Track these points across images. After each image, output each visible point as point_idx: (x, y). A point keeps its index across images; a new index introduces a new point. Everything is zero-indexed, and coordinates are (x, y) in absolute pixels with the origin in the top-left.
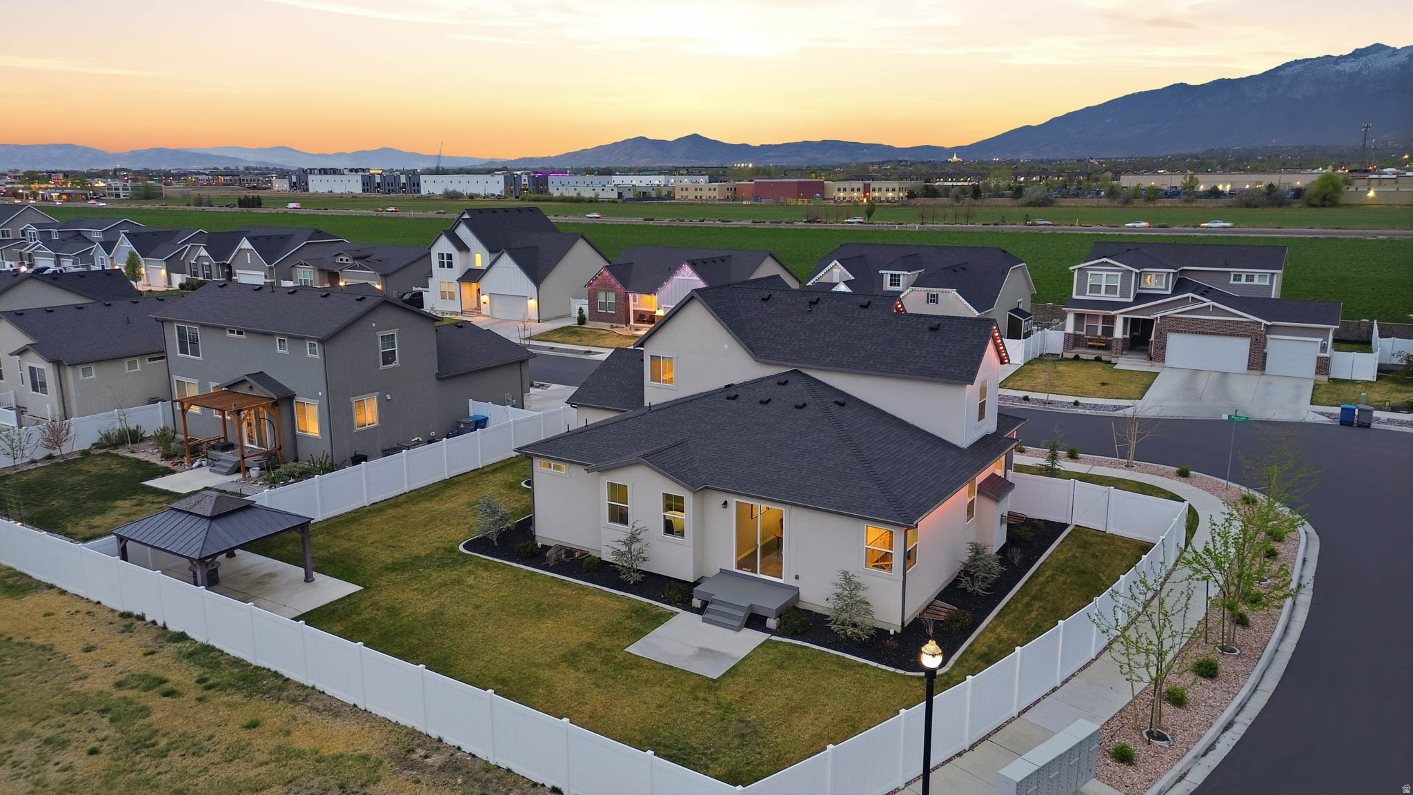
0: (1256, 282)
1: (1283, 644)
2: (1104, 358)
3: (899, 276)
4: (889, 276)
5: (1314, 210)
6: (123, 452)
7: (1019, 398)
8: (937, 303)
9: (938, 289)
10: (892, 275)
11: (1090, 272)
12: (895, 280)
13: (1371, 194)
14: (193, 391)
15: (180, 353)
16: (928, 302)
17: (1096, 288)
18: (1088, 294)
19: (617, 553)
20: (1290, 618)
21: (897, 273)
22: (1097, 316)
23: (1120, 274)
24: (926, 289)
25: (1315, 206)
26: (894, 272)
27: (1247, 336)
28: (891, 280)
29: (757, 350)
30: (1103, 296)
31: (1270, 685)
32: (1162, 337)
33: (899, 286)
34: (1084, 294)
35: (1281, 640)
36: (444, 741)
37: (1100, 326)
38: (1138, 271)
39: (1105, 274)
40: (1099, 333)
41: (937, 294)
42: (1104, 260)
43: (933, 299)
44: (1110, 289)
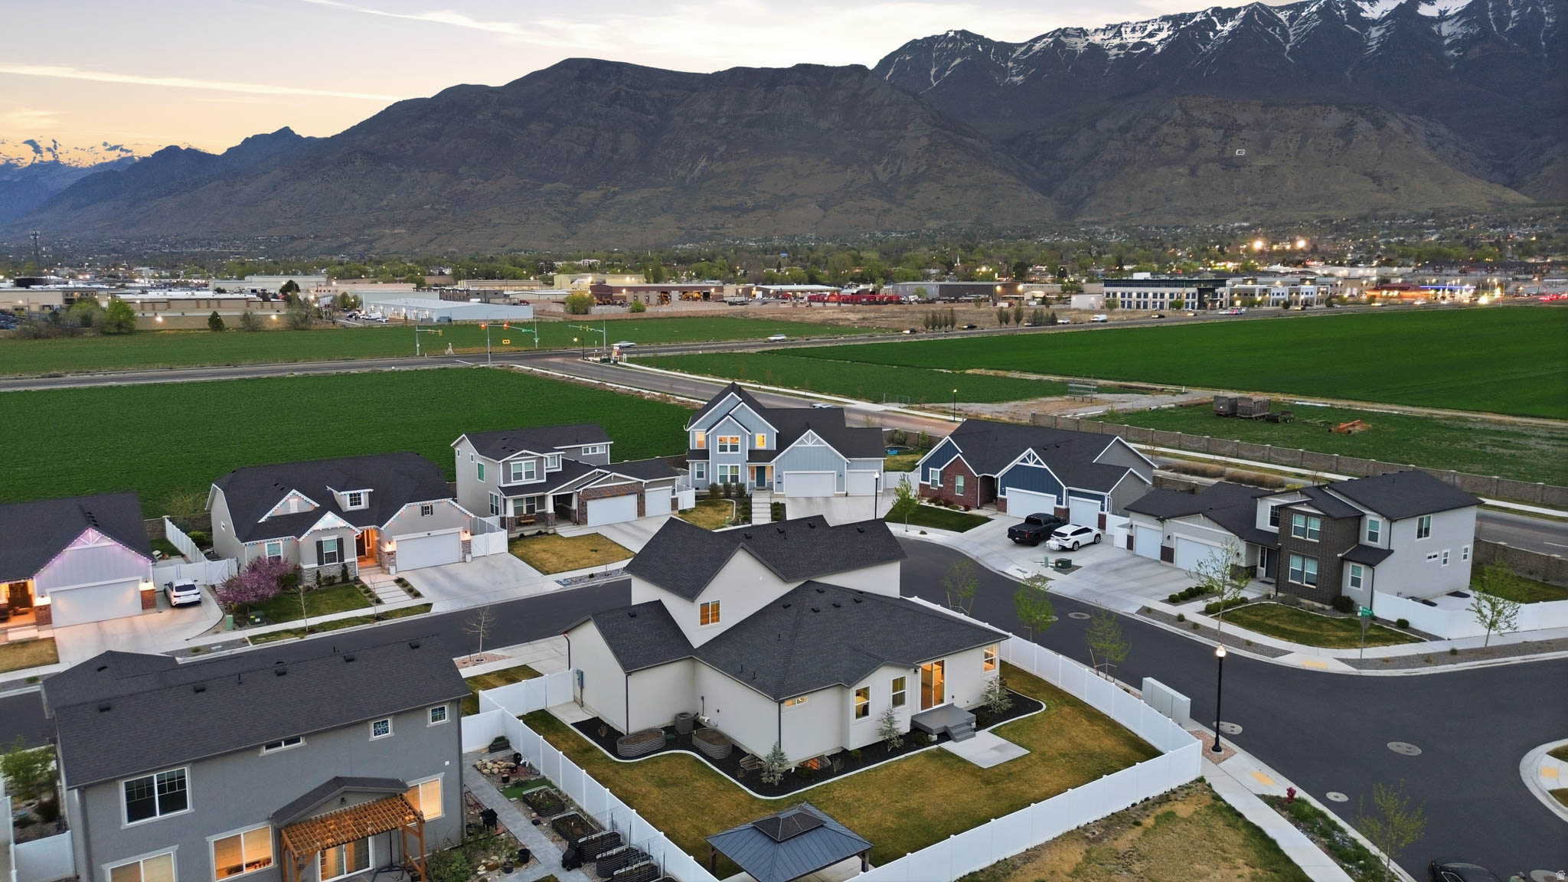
0: (598, 452)
2: (543, 531)
3: (359, 495)
4: (348, 497)
5: (107, 338)
7: (586, 577)
8: (432, 514)
9: (430, 501)
10: (351, 495)
11: (511, 463)
12: (355, 499)
13: (159, 319)
16: (423, 515)
17: (518, 476)
18: (512, 481)
21: (355, 492)
22: (522, 499)
23: (534, 461)
24: (418, 503)
25: (109, 334)
26: (352, 492)
27: (635, 493)
28: (351, 500)
30: (524, 481)
32: (583, 505)
33: (360, 504)
34: (510, 482)
37: (524, 505)
38: (543, 456)
39: (523, 463)
40: (525, 512)
41: (431, 506)
42: (524, 451)
43: (426, 511)
44: (530, 475)
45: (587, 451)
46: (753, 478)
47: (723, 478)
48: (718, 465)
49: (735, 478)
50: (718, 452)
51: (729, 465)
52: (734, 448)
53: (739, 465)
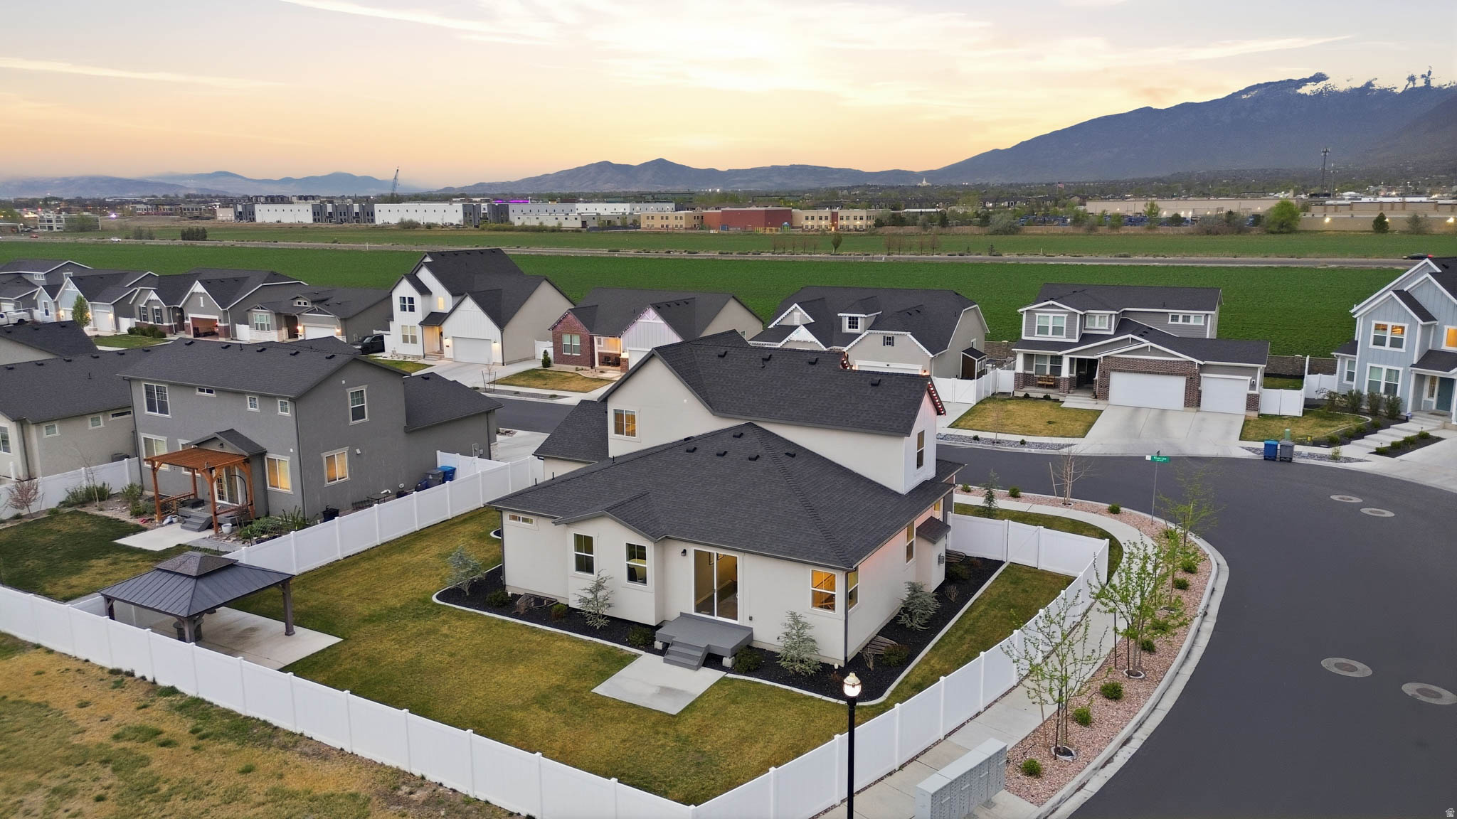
0: (1192, 322)
1: (1184, 668)
2: (1053, 396)
3: (857, 318)
4: (847, 319)
5: (1272, 236)
6: (92, 510)
7: (970, 438)
8: (893, 345)
9: (893, 332)
10: (850, 318)
11: (1037, 314)
12: (853, 323)
13: (1327, 220)
14: (161, 450)
15: (148, 410)
16: (884, 345)
17: (1043, 330)
18: (1036, 335)
19: (583, 600)
20: (1193, 644)
21: (855, 315)
22: (1045, 356)
23: (1066, 316)
24: (882, 332)
25: (1273, 233)
26: (852, 315)
27: (1184, 375)
28: (850, 323)
29: (713, 404)
30: (1050, 337)
31: (1168, 704)
32: (1105, 376)
33: (857, 328)
34: (1033, 335)
35: (1183, 664)
36: (427, 779)
37: (1048, 365)
38: (1082, 313)
39: (1051, 315)
40: (1048, 372)
41: (893, 337)
42: (1051, 302)
43: (889, 341)
44: (1057, 330)
45: (1175, 318)
46: (1431, 395)
47: (1374, 385)
48: (1369, 365)
49: (1391, 389)
50: (1371, 346)
51: (1385, 368)
52: (1397, 343)
53: (1401, 369)
